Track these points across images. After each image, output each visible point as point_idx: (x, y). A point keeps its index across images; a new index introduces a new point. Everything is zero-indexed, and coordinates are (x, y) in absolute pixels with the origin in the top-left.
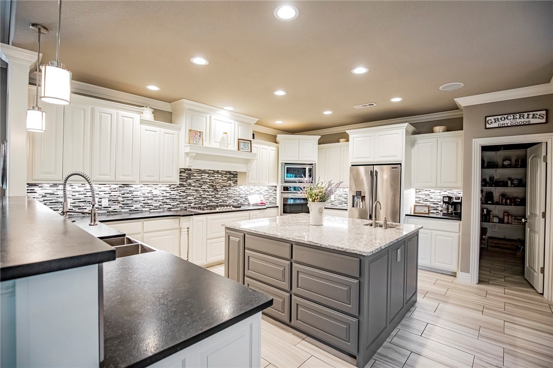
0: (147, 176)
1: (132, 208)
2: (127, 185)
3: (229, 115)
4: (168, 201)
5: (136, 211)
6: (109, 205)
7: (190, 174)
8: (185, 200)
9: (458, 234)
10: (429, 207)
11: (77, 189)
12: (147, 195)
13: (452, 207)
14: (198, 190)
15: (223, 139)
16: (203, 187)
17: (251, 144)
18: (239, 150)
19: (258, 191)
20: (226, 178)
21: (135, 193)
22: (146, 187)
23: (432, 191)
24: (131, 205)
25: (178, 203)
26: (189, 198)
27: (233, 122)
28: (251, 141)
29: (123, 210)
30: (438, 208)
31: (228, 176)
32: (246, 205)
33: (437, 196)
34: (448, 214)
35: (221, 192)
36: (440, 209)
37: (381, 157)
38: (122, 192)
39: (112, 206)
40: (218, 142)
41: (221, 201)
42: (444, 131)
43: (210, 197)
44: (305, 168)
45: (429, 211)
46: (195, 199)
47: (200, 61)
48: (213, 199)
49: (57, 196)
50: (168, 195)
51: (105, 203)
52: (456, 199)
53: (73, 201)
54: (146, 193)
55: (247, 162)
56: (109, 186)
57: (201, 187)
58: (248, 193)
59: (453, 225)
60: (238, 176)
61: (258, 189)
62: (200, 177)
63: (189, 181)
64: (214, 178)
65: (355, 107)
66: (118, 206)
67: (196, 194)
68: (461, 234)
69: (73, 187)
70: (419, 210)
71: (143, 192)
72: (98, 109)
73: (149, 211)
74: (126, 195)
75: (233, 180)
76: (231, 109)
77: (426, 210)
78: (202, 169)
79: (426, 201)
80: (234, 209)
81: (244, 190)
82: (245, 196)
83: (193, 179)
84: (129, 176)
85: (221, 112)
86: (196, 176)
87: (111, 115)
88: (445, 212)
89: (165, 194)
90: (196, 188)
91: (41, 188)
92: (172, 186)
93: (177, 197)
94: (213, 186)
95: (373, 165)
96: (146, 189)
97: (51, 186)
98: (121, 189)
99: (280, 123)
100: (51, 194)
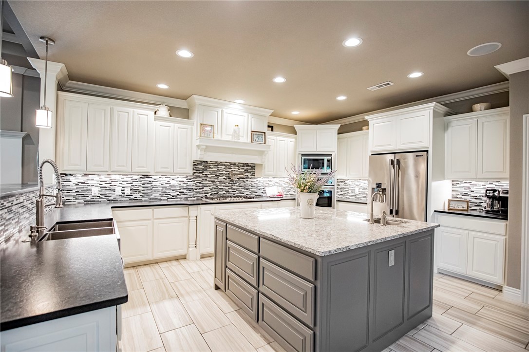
0: (162, 168)
1: (152, 197)
2: (147, 176)
3: (242, 108)
4: (185, 191)
5: (155, 199)
6: (131, 193)
7: (206, 166)
8: (201, 190)
9: (504, 238)
10: (467, 202)
11: (104, 179)
12: (165, 185)
13: (499, 203)
14: (214, 181)
15: (235, 131)
16: (220, 178)
17: (265, 135)
18: (252, 142)
19: (277, 183)
20: (243, 170)
21: (154, 183)
22: (164, 178)
23: (474, 183)
24: (150, 194)
25: (195, 193)
26: (205, 188)
27: (246, 114)
28: (265, 133)
29: (143, 199)
30: (482, 204)
31: (245, 168)
32: (265, 196)
33: (479, 189)
34: (493, 212)
35: (238, 184)
36: (484, 205)
37: (404, 144)
38: (143, 182)
39: (133, 195)
40: (231, 135)
41: (237, 192)
42: (486, 109)
43: (227, 188)
44: (323, 159)
45: (468, 207)
46: (211, 189)
47: (185, 53)
48: (230, 190)
49: (88, 185)
50: (185, 185)
51: (127, 191)
52: (503, 193)
53: (100, 189)
54: (164, 184)
55: (261, 153)
56: (131, 176)
57: (218, 178)
58: (267, 185)
59: (499, 225)
60: (256, 168)
61: (278, 181)
62: (216, 169)
63: (205, 173)
64: (230, 170)
65: (368, 88)
66: (139, 195)
67: (212, 185)
68: (507, 237)
69: (101, 177)
70: (455, 206)
71: (162, 182)
72: (116, 108)
73: (167, 200)
74: (146, 185)
75: (251, 172)
76: (242, 102)
77: (465, 206)
78: (219, 161)
79: (466, 195)
80: (245, 200)
81: (262, 181)
82: (263, 187)
83: (210, 171)
84: (143, 167)
85: (232, 105)
86: (212, 168)
87: (128, 113)
88: (489, 209)
89: (182, 185)
90: (212, 180)
91: (75, 178)
92: (189, 177)
93: (194, 187)
94: (229, 178)
95: (395, 153)
96: (164, 180)
97: (82, 176)
98: (142, 179)
99: (296, 113)
100: (82, 183)
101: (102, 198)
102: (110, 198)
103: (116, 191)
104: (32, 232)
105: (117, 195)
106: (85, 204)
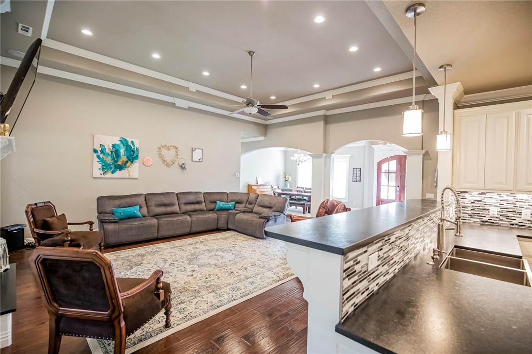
11: (505, 198)
49: (485, 203)
53: (500, 210)
69: (501, 196)
72: (525, 112)
91: (470, 195)
97: (479, 194)
100: (479, 201)
101: (502, 220)
102: (514, 222)
103: (522, 214)
104: (434, 255)
105: (525, 220)
106: (481, 225)
